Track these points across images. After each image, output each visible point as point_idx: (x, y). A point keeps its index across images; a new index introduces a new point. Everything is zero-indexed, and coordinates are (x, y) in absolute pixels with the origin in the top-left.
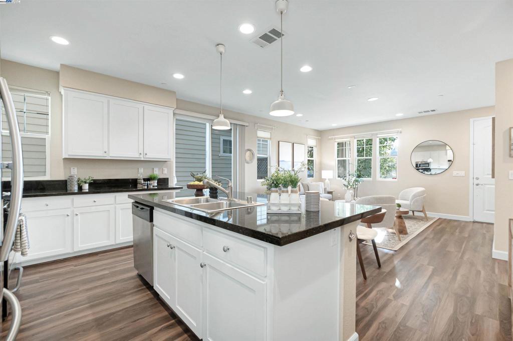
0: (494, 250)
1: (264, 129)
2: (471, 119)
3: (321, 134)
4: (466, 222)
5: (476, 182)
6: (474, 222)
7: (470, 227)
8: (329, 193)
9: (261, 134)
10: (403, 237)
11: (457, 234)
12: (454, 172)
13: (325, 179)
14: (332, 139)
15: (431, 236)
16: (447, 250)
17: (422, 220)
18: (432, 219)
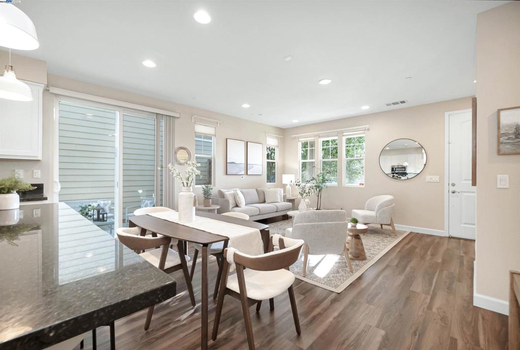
0: (475, 294)
1: (206, 123)
2: (446, 113)
3: (283, 132)
4: (441, 238)
5: (452, 189)
6: (450, 238)
7: (445, 246)
8: (290, 201)
9: (201, 129)
10: (357, 265)
11: (428, 257)
12: (427, 176)
13: (287, 185)
14: (295, 138)
15: (396, 262)
16: (411, 289)
17: (390, 235)
18: (401, 233)
